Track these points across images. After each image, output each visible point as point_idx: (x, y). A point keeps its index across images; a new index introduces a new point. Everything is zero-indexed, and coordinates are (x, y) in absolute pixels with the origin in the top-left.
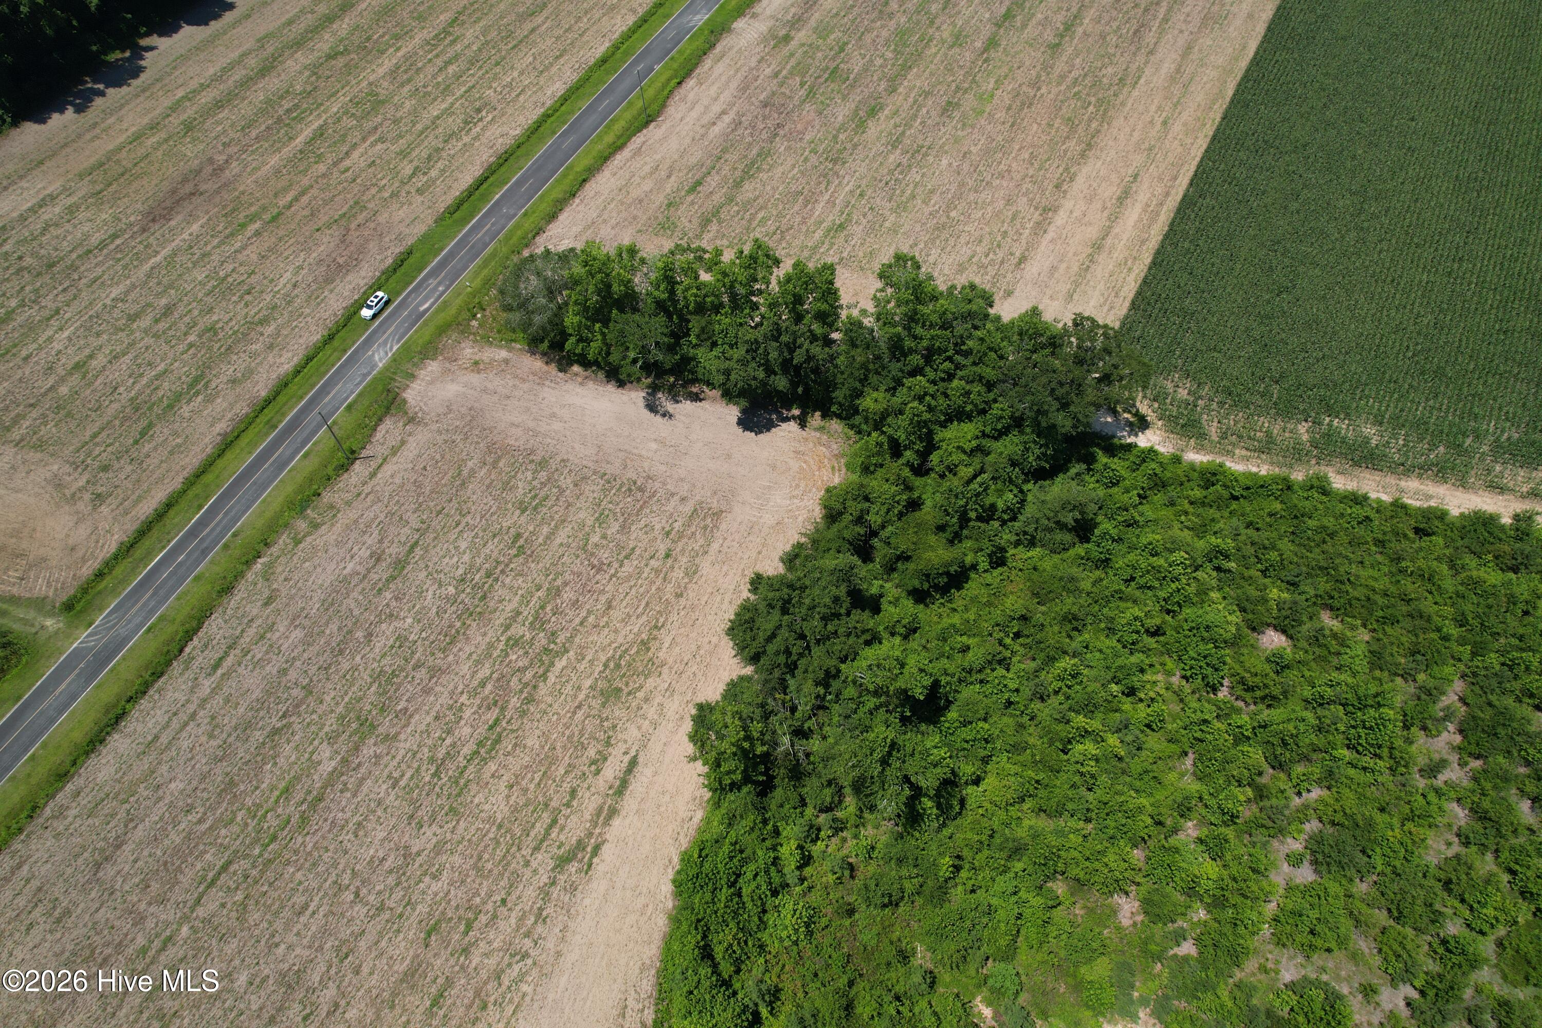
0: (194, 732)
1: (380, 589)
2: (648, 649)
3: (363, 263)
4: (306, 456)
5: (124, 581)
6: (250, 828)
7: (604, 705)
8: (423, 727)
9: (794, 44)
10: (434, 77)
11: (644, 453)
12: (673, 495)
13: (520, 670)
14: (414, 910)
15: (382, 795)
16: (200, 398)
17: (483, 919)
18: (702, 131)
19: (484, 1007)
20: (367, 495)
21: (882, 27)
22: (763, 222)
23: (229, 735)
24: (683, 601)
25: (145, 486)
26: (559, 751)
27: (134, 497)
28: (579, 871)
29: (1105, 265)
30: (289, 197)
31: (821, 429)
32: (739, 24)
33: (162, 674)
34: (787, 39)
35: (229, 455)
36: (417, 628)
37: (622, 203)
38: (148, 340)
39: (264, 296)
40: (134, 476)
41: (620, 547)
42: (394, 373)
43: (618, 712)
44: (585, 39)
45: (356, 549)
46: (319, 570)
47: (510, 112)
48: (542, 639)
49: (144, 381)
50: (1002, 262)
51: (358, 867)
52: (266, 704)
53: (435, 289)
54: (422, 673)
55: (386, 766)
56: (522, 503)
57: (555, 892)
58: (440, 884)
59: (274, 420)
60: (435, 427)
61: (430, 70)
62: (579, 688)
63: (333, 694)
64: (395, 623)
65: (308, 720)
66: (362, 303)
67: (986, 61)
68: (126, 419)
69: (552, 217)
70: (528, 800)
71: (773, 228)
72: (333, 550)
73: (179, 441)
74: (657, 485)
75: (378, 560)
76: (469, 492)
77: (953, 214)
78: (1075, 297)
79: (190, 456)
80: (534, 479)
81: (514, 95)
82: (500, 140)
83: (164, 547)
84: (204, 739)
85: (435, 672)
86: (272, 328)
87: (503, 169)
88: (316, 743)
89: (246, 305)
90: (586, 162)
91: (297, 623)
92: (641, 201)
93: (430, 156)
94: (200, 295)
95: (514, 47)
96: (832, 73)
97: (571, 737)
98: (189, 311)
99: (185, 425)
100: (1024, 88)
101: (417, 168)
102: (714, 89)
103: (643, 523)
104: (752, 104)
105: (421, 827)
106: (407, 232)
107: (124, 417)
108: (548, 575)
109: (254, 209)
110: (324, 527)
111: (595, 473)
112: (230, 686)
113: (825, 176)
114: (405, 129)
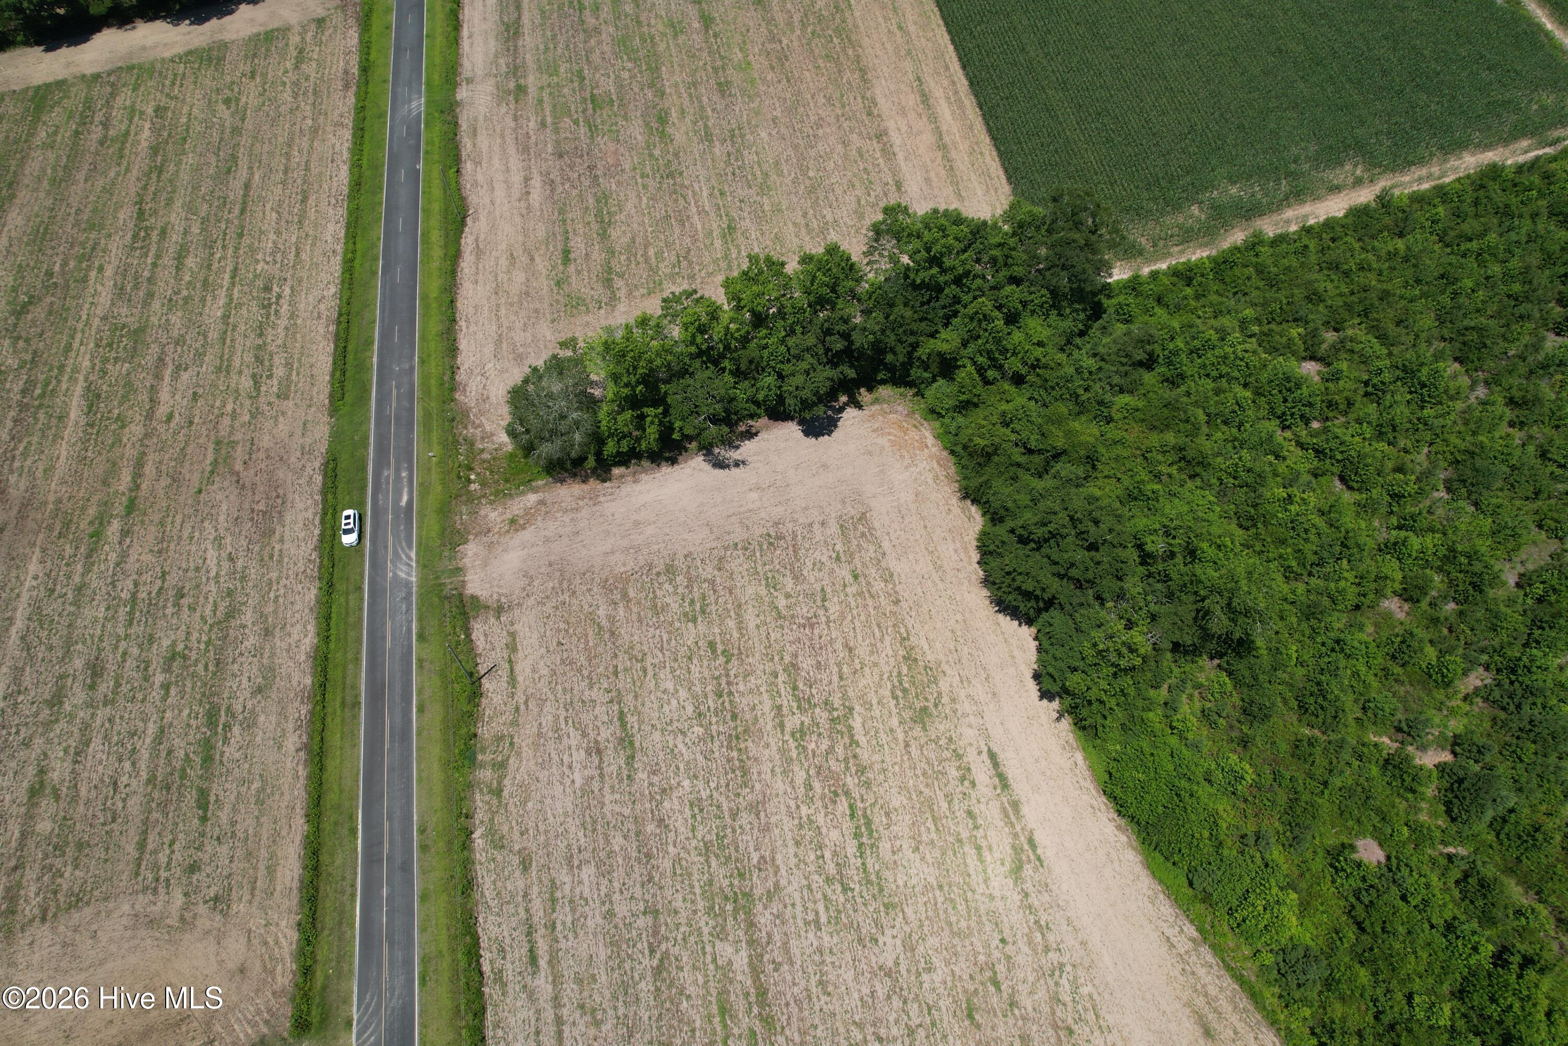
0: (575, 1033)
1: (629, 777)
2: (916, 660)
3: (290, 497)
4: (421, 710)
5: (343, 957)
7: (925, 729)
8: (793, 861)
9: (532, 91)
10: (178, 278)
11: (751, 506)
12: (811, 525)
13: (830, 750)
14: (940, 1010)
15: (815, 944)
16: (236, 730)
17: (1001, 968)
18: (523, 204)
19: (1071, 1032)
20: (526, 703)
21: (599, 43)
22: (659, 255)
23: (615, 1008)
24: (904, 604)
25: (264, 853)
26: (926, 791)
27: (262, 871)
28: (1036, 869)
29: (962, 161)
30: (126, 477)
31: (876, 401)
32: (462, 94)
33: (484, 1009)
34: (521, 90)
35: (331, 764)
36: (700, 784)
37: (511, 305)
38: (103, 713)
39: (205, 589)
40: (239, 853)
41: (810, 596)
42: (437, 578)
43: (939, 727)
44: (315, 171)
45: (566, 758)
46: (548, 801)
47: (305, 274)
48: (821, 715)
49: (145, 754)
50: (886, 195)
51: (856, 1018)
52: (623, 954)
53: (398, 478)
54: (745, 818)
55: (794, 918)
56: (686, 615)
57: (1034, 900)
58: (940, 972)
59: (349, 699)
60: (531, 601)
61: (166, 275)
62: (892, 730)
63: (679, 897)
64: (675, 794)
65: (680, 937)
66: (330, 533)
67: (716, 36)
68: (163, 806)
69: (452, 350)
70: (941, 848)
71: (673, 259)
72: (543, 775)
73: (256, 785)
74: (790, 526)
75: (599, 752)
76: (626, 637)
77: (811, 174)
78: (964, 194)
79: (287, 793)
80: (676, 587)
81: (292, 256)
82: (322, 307)
83: (353, 895)
84: (592, 1031)
85: (755, 808)
86: (249, 614)
87: (354, 331)
88: (708, 949)
89: (193, 609)
90: (435, 286)
91: (576, 863)
92: (527, 294)
93: (257, 358)
94: (121, 631)
95: (243, 211)
96: (593, 102)
97: (924, 774)
98: (125, 654)
99: (247, 766)
100: (769, 46)
101: (254, 376)
102: (496, 163)
103: (809, 564)
104: (546, 160)
105: (876, 941)
106: (308, 441)
107: (159, 805)
108: (772, 659)
109: (92, 511)
110: (511, 761)
111: (726, 548)
112: (568, 968)
113: (675, 192)
114: (198, 345)
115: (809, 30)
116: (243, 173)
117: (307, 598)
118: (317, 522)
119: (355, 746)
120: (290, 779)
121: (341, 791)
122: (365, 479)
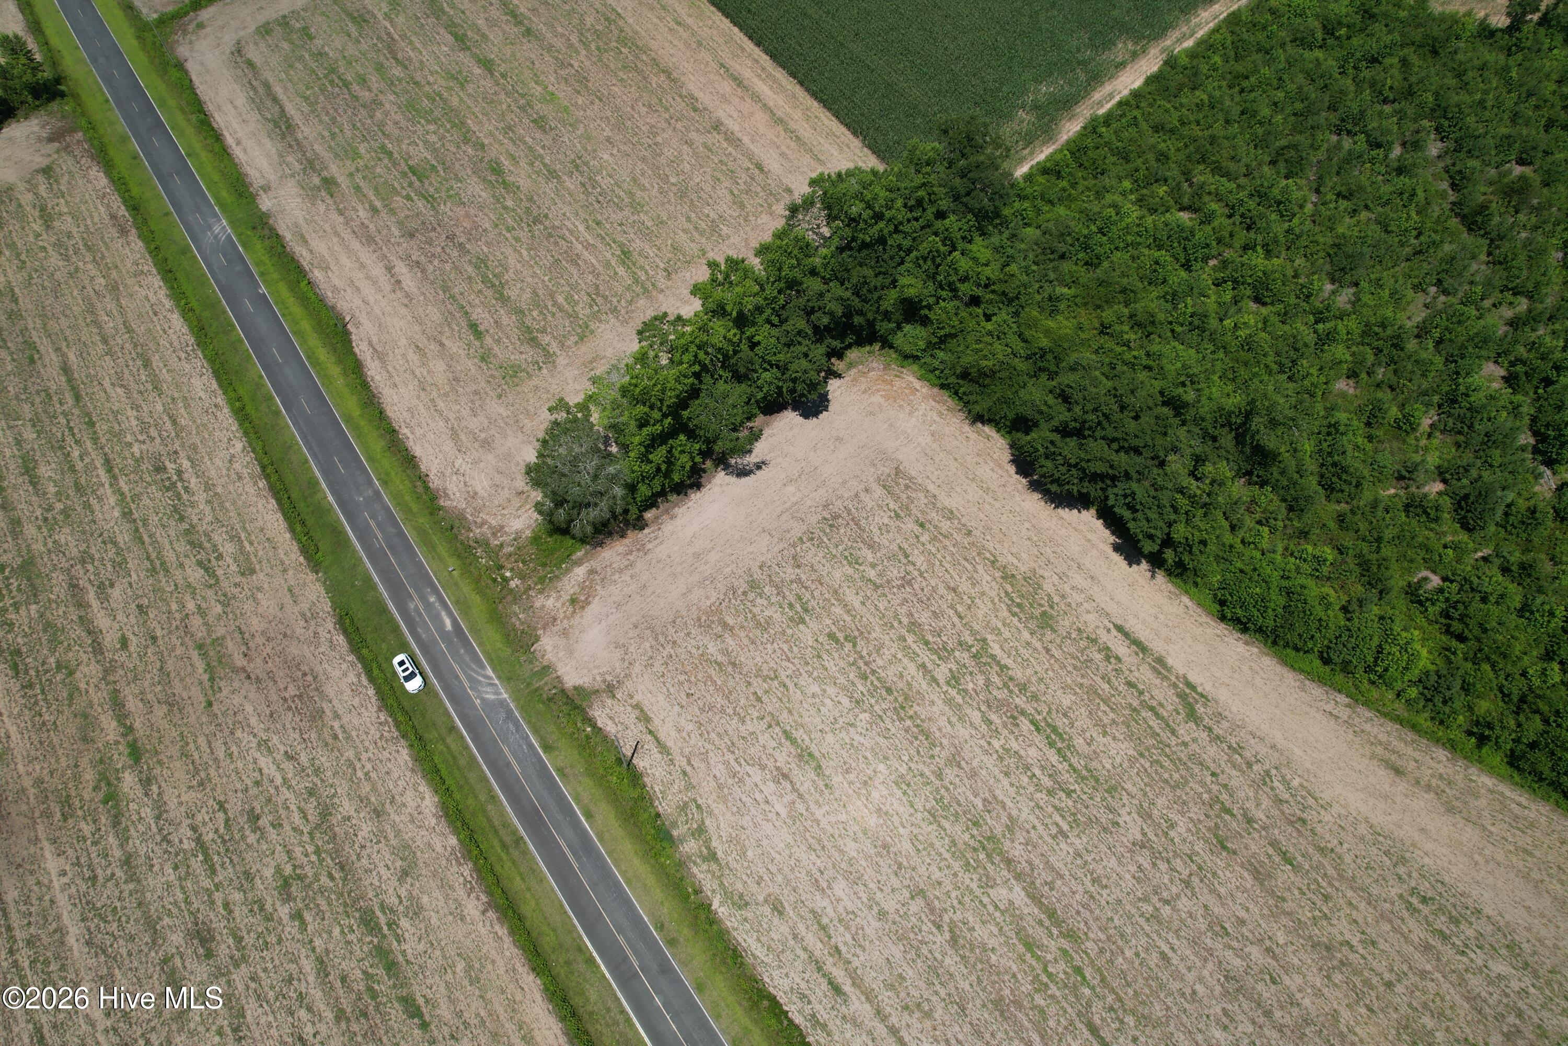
0: (914, 1033)
1: (826, 786)
2: (1013, 576)
3: (318, 669)
4: (589, 816)
6: (1058, 994)
7: (1054, 631)
8: (1012, 791)
9: (342, 180)
10: (39, 493)
11: (794, 499)
12: (857, 495)
13: (988, 683)
14: (1198, 854)
15: (1071, 851)
16: (404, 923)
17: (1224, 797)
18: (400, 294)
20: (689, 763)
21: (386, 114)
22: (569, 300)
23: (936, 993)
24: (976, 533)
25: (510, 1027)
26: (1085, 682)
28: (1205, 705)
29: (802, 128)
30: (109, 724)
32: (266, 204)
34: (329, 183)
35: (527, 909)
36: (895, 763)
37: (445, 395)
38: (239, 976)
39: (279, 799)
41: (892, 557)
42: (528, 686)
43: (1065, 624)
44: (140, 330)
45: (758, 796)
46: (765, 842)
47: (195, 441)
48: (963, 656)
49: (316, 994)
51: (1139, 894)
52: (915, 943)
53: (428, 606)
54: (950, 774)
55: (1041, 838)
56: (791, 619)
57: (1217, 730)
58: (1180, 824)
59: (508, 839)
60: (637, 668)
61: (21, 495)
62: (1028, 643)
63: (933, 868)
64: (877, 782)
65: (955, 902)
66: (390, 686)
67: (503, 76)
68: (371, 1035)
69: (409, 461)
70: (1123, 723)
72: (746, 821)
73: (460, 966)
74: (839, 503)
75: (786, 776)
76: (750, 663)
79: (498, 958)
80: (768, 598)
82: (237, 466)
84: (928, 1024)
85: (954, 761)
86: (345, 804)
87: (289, 478)
88: (985, 900)
89: (277, 825)
90: (352, 404)
91: (825, 885)
92: (456, 379)
93: (191, 543)
94: (207, 883)
95: (77, 398)
96: (414, 174)
97: (1075, 668)
98: (226, 905)
99: (438, 953)
100: (563, 73)
101: (200, 563)
102: (345, 260)
103: (875, 530)
104: (399, 244)
105: (1117, 823)
106: (305, 606)
107: (364, 1036)
108: (892, 626)
109: (89, 776)
110: (707, 822)
111: (794, 546)
112: (874, 981)
113: (550, 235)
114: (111, 554)
115: (593, 47)
116: (52, 358)
117: (401, 761)
118: (365, 681)
119: (542, 880)
120: (493, 944)
121: (554, 930)
122: (392, 620)
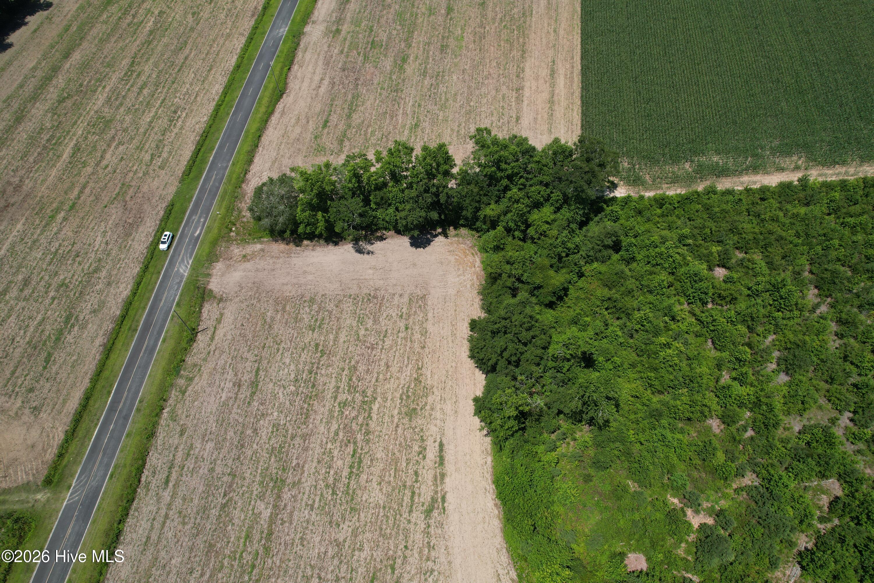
0: (172, 525)
1: (249, 402)
2: (421, 382)
3: (145, 219)
4: (164, 341)
5: (79, 454)
6: (236, 567)
7: (410, 420)
8: (313, 470)
9: (343, 33)
10: (137, 98)
11: (367, 277)
12: (394, 295)
13: (356, 418)
14: (357, 573)
15: (307, 517)
16: (76, 328)
17: (399, 561)
18: (315, 92)
20: (214, 351)
21: (388, 13)
22: (373, 133)
23: (196, 519)
24: (427, 350)
25: (65, 392)
26: (397, 454)
27: (61, 401)
28: (439, 514)
29: (559, 111)
30: (76, 192)
31: (457, 235)
32: (308, 29)
33: (133, 499)
34: (338, 32)
35: (113, 356)
36: (282, 416)
37: (288, 144)
38: (22, 304)
39: (89, 255)
40: (54, 389)
41: (378, 333)
42: (197, 276)
43: (419, 421)
44: (220, 56)
45: (222, 384)
46: (205, 404)
47: (195, 108)
48: (359, 398)
49: (32, 329)
50: (508, 123)
51: (312, 563)
52: (210, 492)
53: (198, 222)
54: (298, 441)
55: (302, 500)
56: (310, 326)
57: (432, 530)
58: (365, 552)
59: (133, 327)
60: (237, 300)
61: (132, 95)
62: (392, 416)
63: (249, 471)
64: (268, 418)
65: (241, 492)
66: (157, 241)
67: (451, 19)
68: (30, 356)
69: (250, 161)
70: (393, 487)
71: (380, 135)
72: (208, 390)
73: (74, 358)
74: (383, 292)
75: (239, 386)
76: (276, 330)
77: (472, 104)
78: (553, 130)
79: (87, 365)
80: (311, 310)
81: (193, 98)
82: (197, 126)
83: (97, 424)
84: (180, 527)
85: (305, 437)
86: (104, 273)
87: (207, 142)
88: (253, 503)
89: (80, 263)
90: (255, 126)
91: (206, 439)
92: (298, 140)
93: (157, 145)
94: (44, 267)
95: (179, 71)
96: (372, 44)
97: (400, 444)
98: (42, 278)
99: (74, 347)
100: (477, 29)
101: (152, 155)
102: (310, 68)
103: (385, 315)
104: (336, 71)
105: (339, 525)
106: (165, 193)
107: (28, 355)
108: (345, 361)
109: (54, 205)
110: (196, 378)
111: (345, 296)
112: (182, 490)
113: (395, 100)
114: (133, 134)
115: (503, 24)
116: (187, 51)
117: (134, 271)
118: (153, 235)
119: (127, 350)
120: (91, 359)
121: (112, 371)
122: (183, 218)
